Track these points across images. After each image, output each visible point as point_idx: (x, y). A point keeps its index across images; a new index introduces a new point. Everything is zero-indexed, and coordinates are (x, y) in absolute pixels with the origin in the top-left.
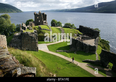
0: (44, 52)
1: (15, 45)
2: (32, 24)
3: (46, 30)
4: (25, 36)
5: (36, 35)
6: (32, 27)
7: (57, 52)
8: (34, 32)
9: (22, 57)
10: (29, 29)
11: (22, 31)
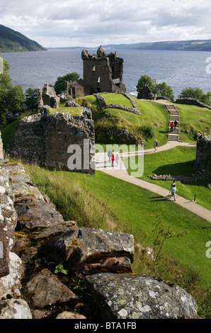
0: (114, 178)
1: (26, 153)
2: (74, 88)
3: (120, 108)
4: (54, 125)
5: (89, 124)
6: (74, 98)
7: (152, 179)
8: (81, 114)
9: (53, 192)
10: (67, 106)
11: (45, 109)
